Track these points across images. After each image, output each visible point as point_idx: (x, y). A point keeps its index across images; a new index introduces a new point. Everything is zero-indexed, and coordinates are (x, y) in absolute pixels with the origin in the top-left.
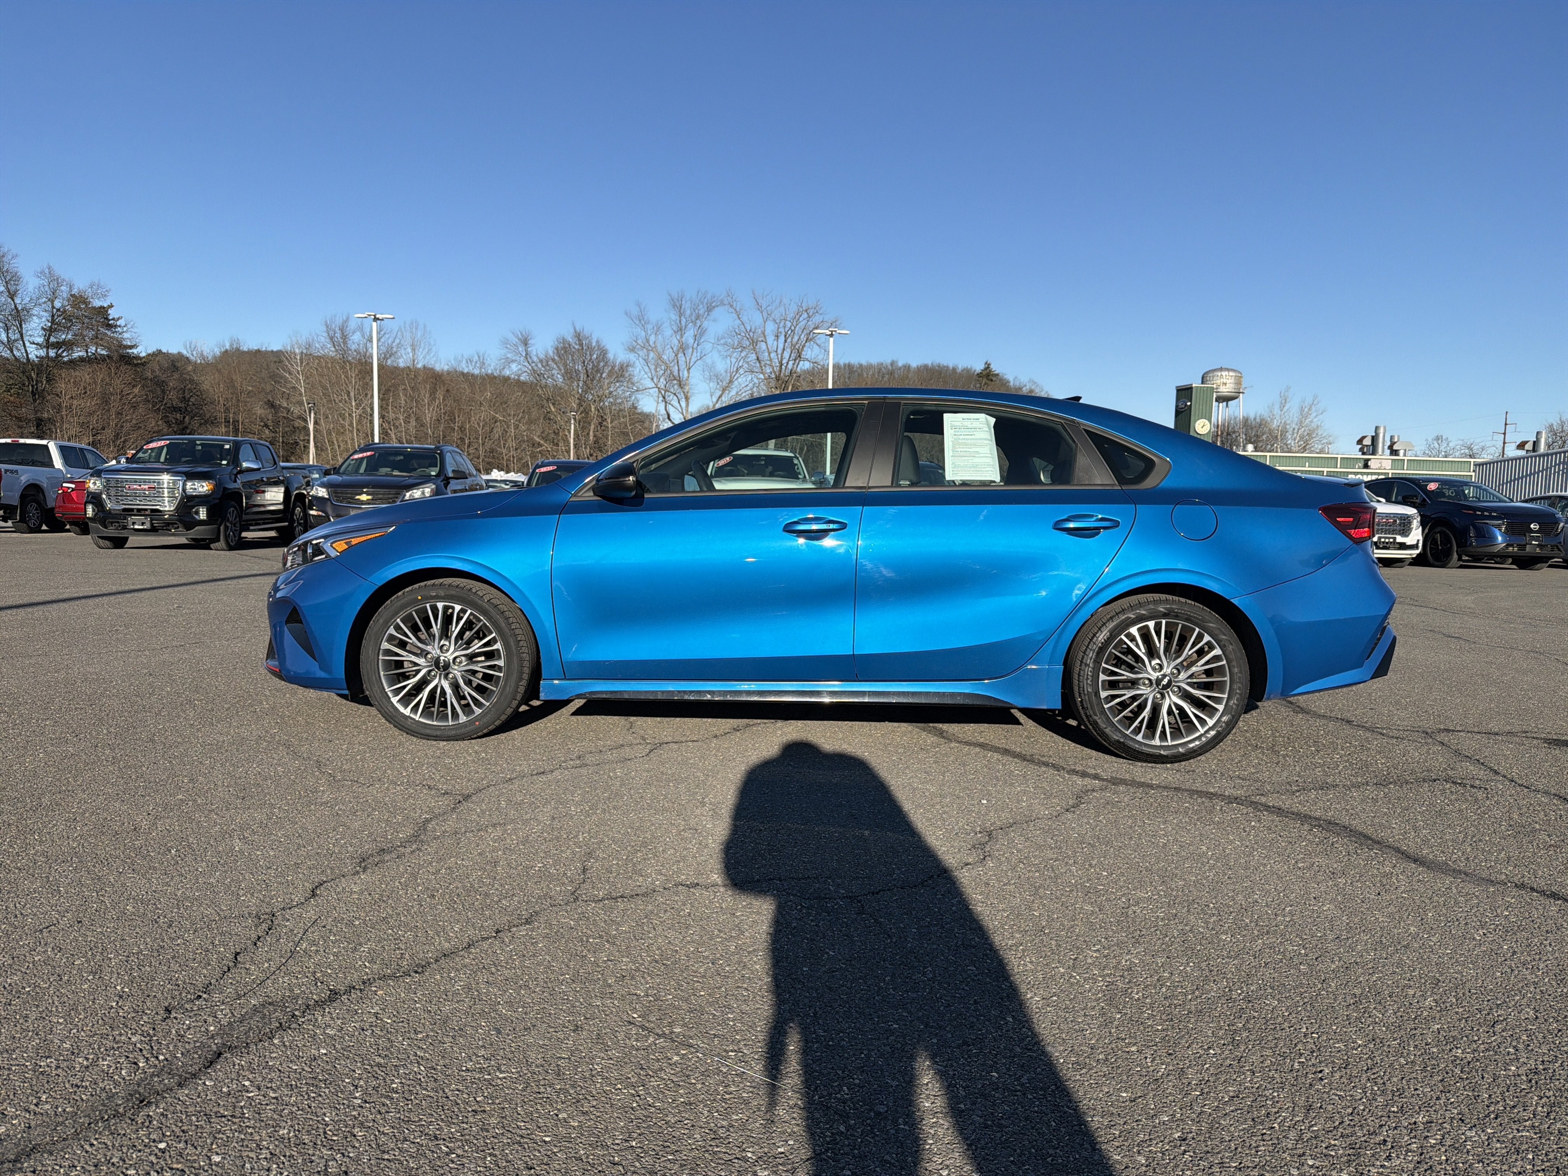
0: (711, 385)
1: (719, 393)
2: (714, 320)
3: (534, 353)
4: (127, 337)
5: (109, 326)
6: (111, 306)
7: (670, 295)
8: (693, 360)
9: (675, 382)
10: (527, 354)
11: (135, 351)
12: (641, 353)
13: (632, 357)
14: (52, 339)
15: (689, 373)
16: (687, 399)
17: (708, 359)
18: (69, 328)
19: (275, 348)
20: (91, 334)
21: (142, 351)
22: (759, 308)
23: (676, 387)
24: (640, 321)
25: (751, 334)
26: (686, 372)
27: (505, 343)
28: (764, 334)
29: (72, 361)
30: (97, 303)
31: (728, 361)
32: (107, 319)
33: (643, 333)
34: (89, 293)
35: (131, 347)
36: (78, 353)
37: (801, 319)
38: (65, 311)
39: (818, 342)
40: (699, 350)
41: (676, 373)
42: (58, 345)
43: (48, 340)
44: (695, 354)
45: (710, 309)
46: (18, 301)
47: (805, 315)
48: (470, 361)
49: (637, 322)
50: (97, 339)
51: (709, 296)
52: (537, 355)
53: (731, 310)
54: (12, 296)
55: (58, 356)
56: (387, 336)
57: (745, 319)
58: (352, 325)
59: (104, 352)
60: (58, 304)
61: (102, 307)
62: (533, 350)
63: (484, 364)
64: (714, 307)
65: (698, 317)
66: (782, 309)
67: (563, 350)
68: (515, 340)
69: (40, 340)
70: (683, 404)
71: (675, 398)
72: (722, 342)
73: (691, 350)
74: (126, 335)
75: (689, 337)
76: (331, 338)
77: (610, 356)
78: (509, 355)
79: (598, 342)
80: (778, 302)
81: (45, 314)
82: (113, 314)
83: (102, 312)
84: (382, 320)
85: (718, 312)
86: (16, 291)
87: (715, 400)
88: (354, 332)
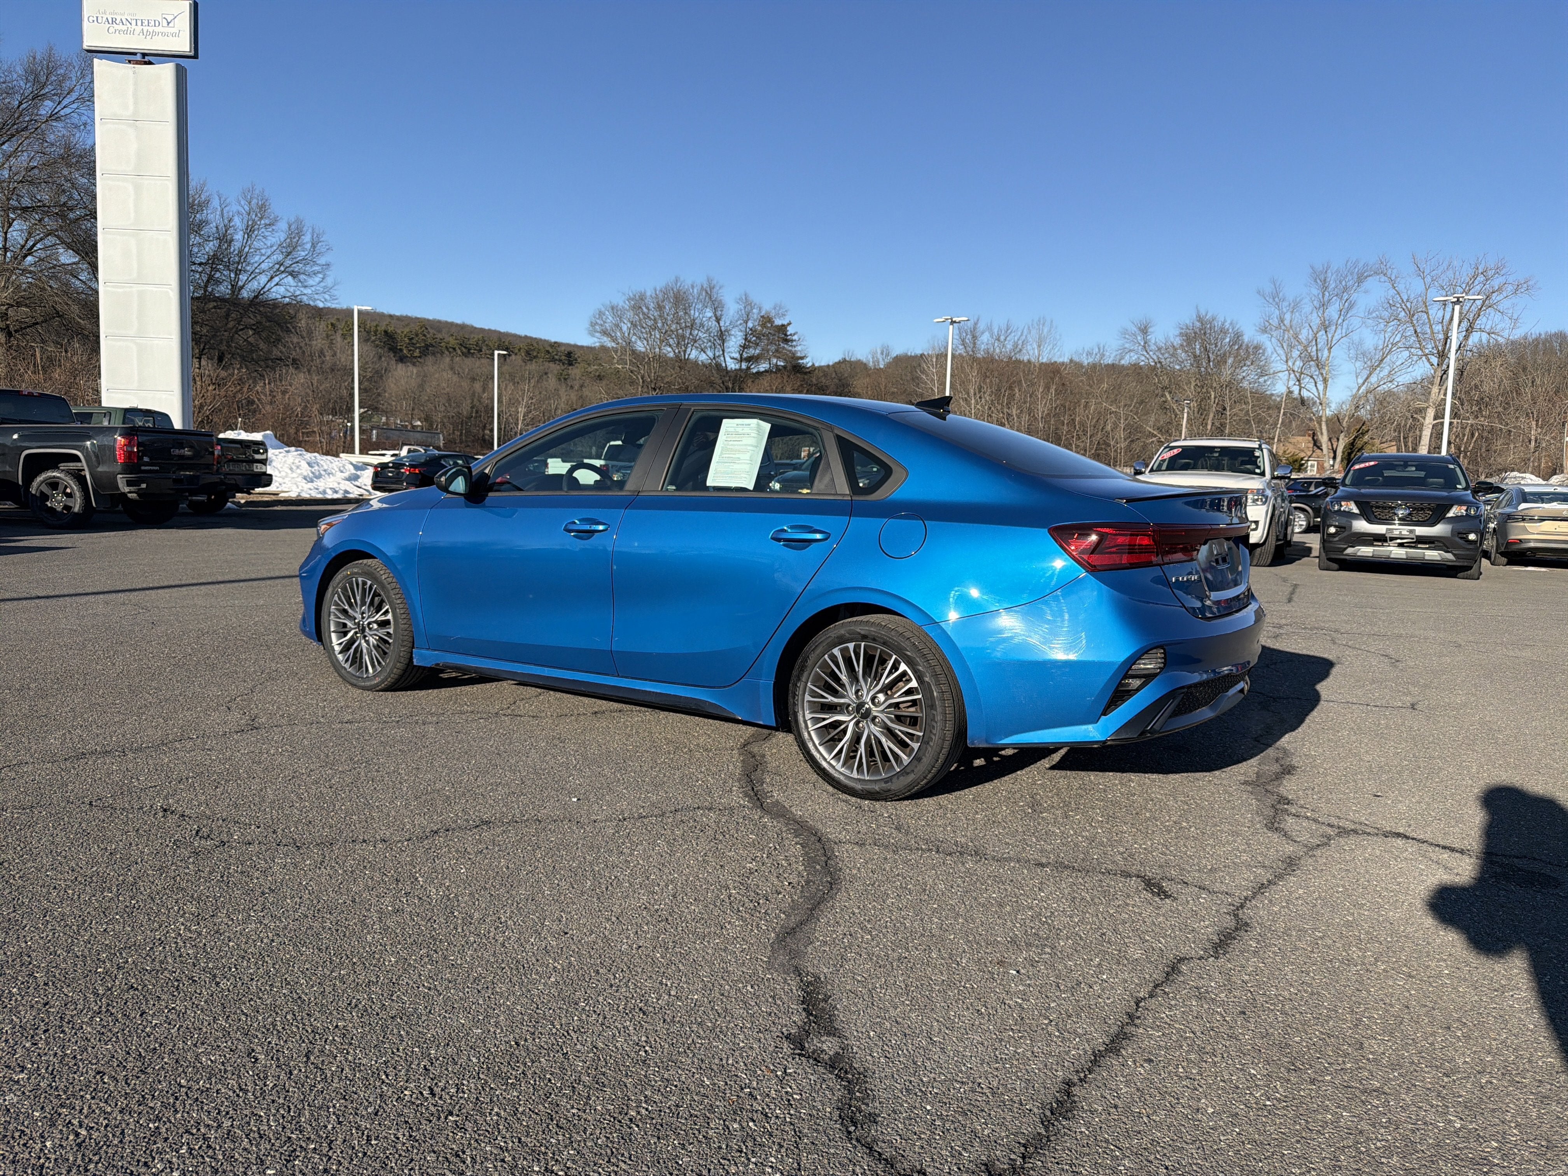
0: (1358, 364)
1: (1365, 373)
2: (1366, 292)
3: (1153, 341)
4: (799, 350)
5: (786, 341)
6: (789, 324)
7: (1312, 268)
8: (1337, 337)
9: (1312, 363)
10: (1145, 343)
11: (804, 361)
12: (1274, 334)
13: (1263, 339)
14: (745, 355)
15: (1330, 352)
16: (1325, 381)
17: (1355, 337)
18: (757, 345)
19: (919, 352)
20: (773, 348)
21: (808, 362)
22: (1420, 273)
23: (1313, 369)
24: (1274, 299)
25: (1408, 305)
26: (1326, 352)
27: (1124, 333)
28: (1425, 303)
29: (758, 373)
30: (778, 322)
31: (1382, 336)
32: (786, 335)
33: (1277, 312)
34: (772, 314)
35: (802, 358)
36: (763, 366)
37: (1476, 282)
38: (755, 331)
39: (1501, 308)
40: (1345, 326)
41: (1314, 354)
42: (749, 359)
43: (741, 355)
44: (1339, 331)
45: (1361, 279)
46: (722, 323)
47: (1481, 278)
48: (1089, 354)
49: (1271, 300)
50: (778, 353)
51: (1361, 265)
52: (1155, 344)
53: (1383, 278)
54: (718, 320)
55: (748, 368)
56: (1013, 334)
57: (1401, 287)
58: (982, 326)
59: (782, 364)
60: (750, 325)
61: (783, 325)
62: (1152, 338)
63: (1104, 355)
64: (1366, 277)
65: (1346, 289)
66: (1450, 274)
67: (1189, 338)
68: (1134, 329)
69: (737, 356)
70: (1321, 387)
71: (1312, 380)
72: (1374, 315)
73: (1333, 328)
74: (799, 348)
75: (1333, 311)
76: (963, 341)
77: (1246, 339)
78: (1127, 345)
79: (1231, 323)
80: (1445, 265)
81: (740, 334)
82: (790, 330)
83: (783, 328)
84: (959, 322)
85: (1371, 283)
86: (721, 315)
87: (1360, 381)
88: (983, 333)
